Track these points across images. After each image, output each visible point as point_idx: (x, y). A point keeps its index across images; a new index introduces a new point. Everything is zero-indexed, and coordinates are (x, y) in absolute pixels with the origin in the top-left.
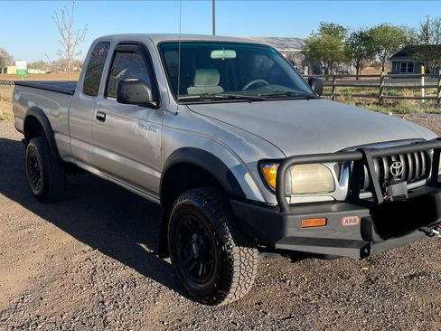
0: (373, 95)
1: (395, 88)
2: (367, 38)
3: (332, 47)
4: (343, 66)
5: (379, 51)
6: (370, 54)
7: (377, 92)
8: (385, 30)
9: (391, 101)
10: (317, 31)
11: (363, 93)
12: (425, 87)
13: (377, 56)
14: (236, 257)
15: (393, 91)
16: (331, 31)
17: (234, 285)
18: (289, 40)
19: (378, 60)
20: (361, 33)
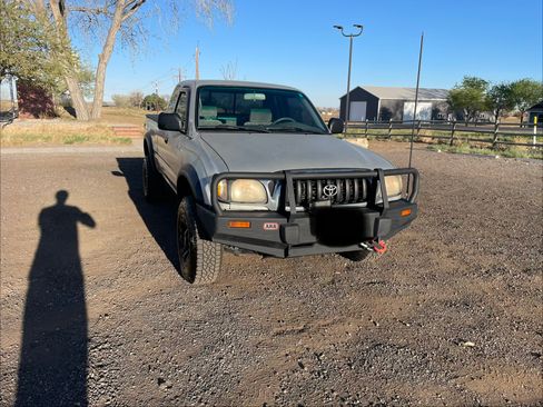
0: (490, 141)
1: (511, 135)
2: (508, 91)
3: (473, 98)
4: (485, 115)
5: (519, 102)
6: (510, 106)
7: (492, 137)
8: (526, 84)
9: (503, 146)
10: (460, 84)
11: (481, 138)
12: (537, 135)
13: (517, 107)
14: (199, 247)
15: (509, 138)
16: (474, 84)
17: (198, 268)
18: (436, 90)
19: (517, 110)
20: (503, 87)
